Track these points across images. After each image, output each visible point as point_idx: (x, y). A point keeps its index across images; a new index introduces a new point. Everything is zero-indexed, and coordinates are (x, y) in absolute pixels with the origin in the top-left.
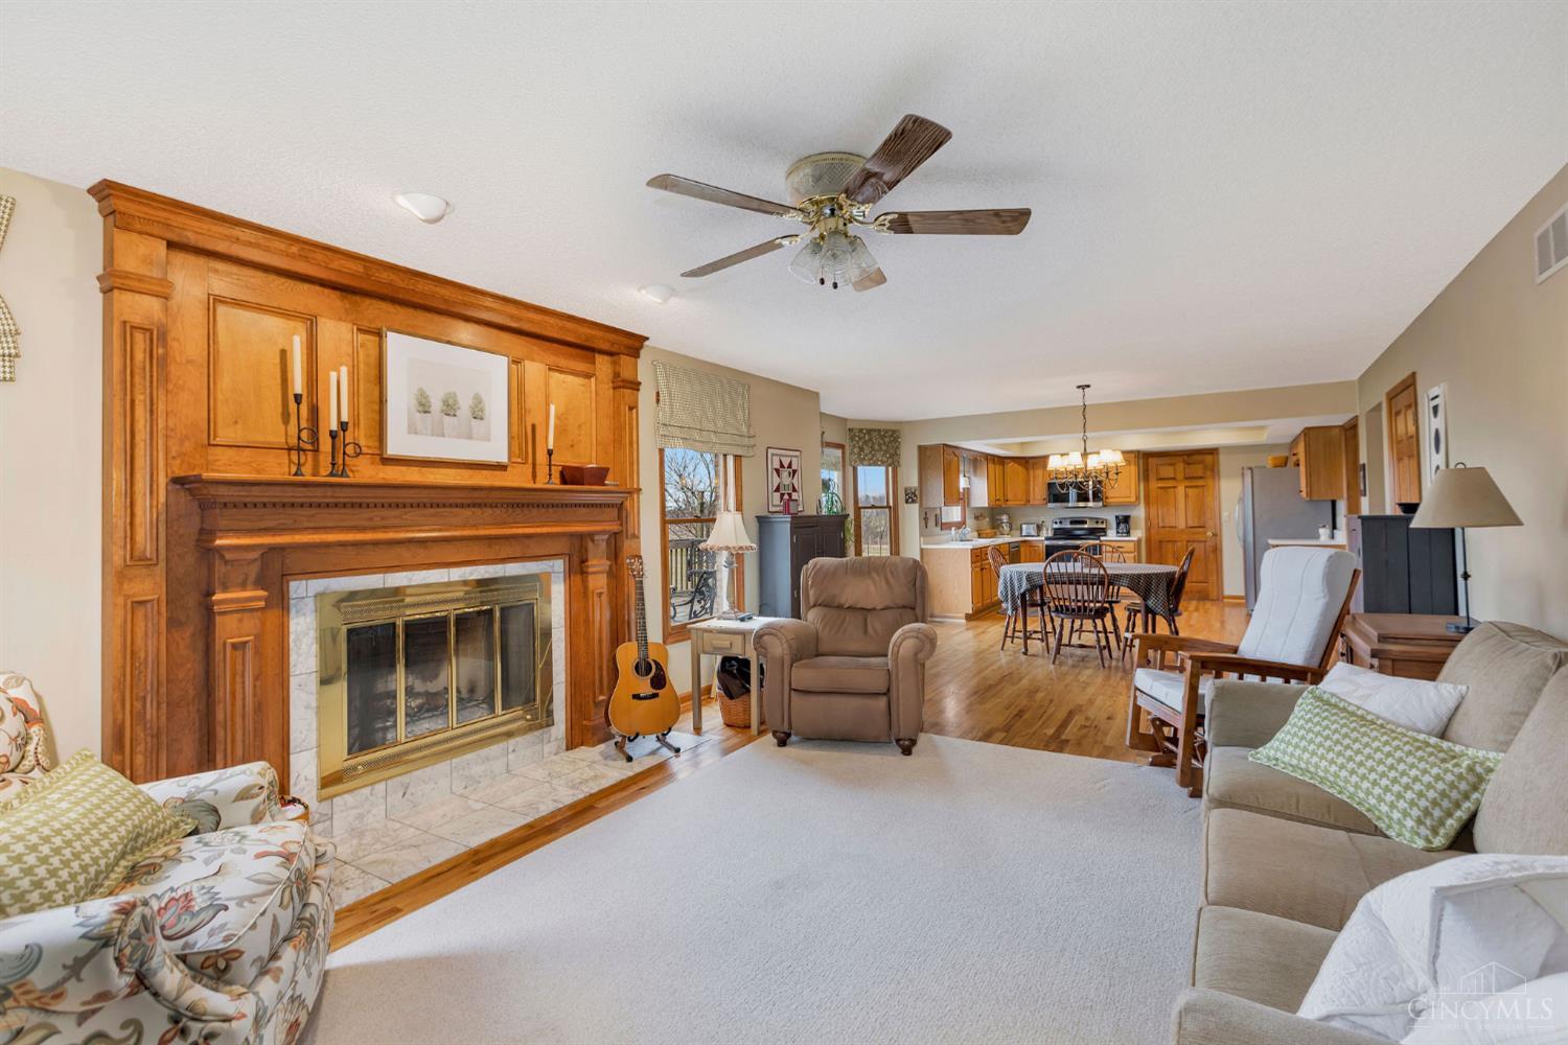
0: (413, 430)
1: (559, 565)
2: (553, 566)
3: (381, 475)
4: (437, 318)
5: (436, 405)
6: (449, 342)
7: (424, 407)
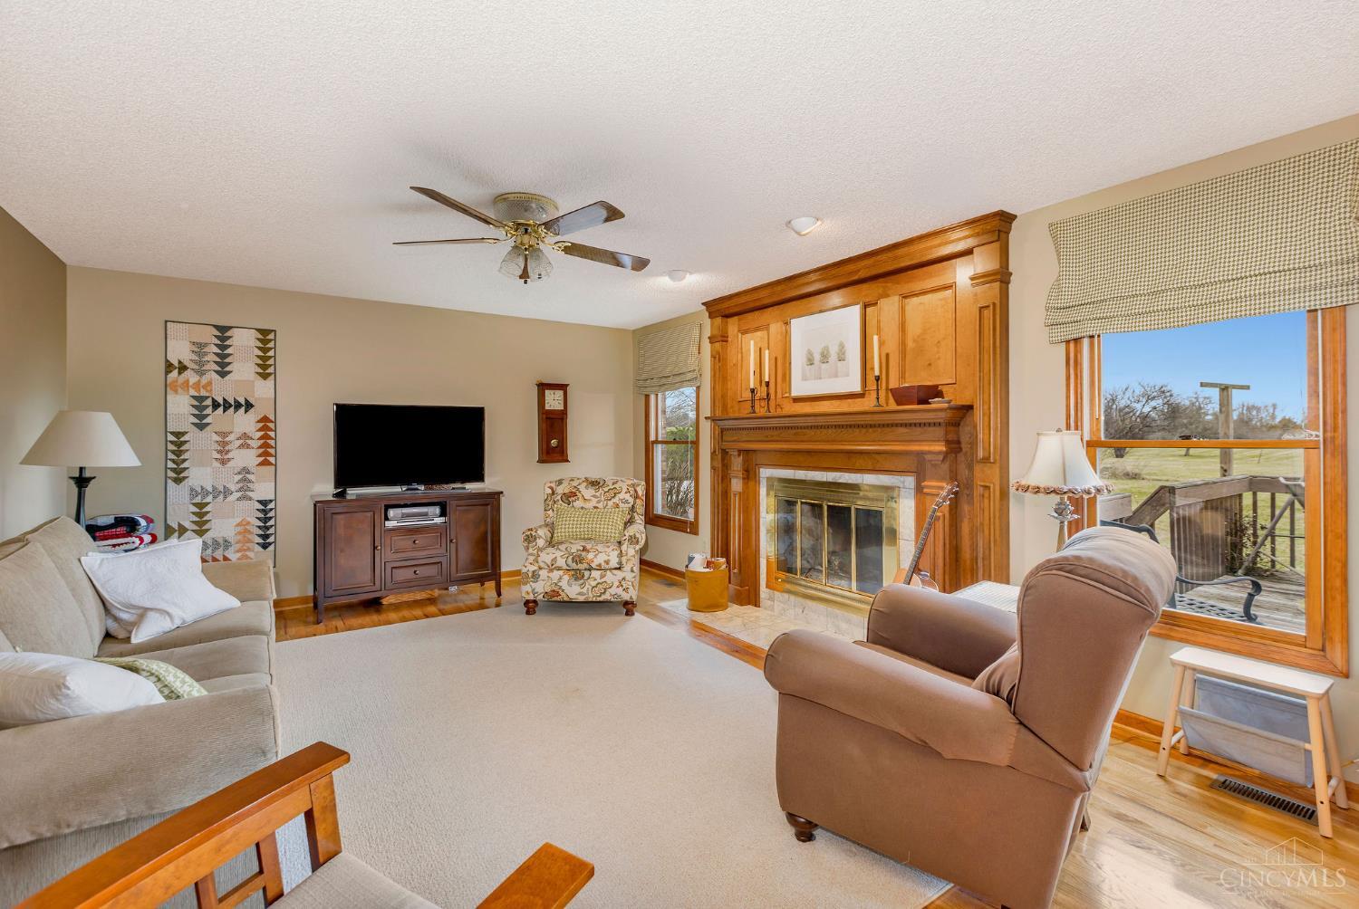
0: (805, 378)
1: (910, 481)
2: (904, 482)
3: (793, 409)
4: (812, 299)
5: (817, 357)
6: (821, 311)
7: (811, 362)
